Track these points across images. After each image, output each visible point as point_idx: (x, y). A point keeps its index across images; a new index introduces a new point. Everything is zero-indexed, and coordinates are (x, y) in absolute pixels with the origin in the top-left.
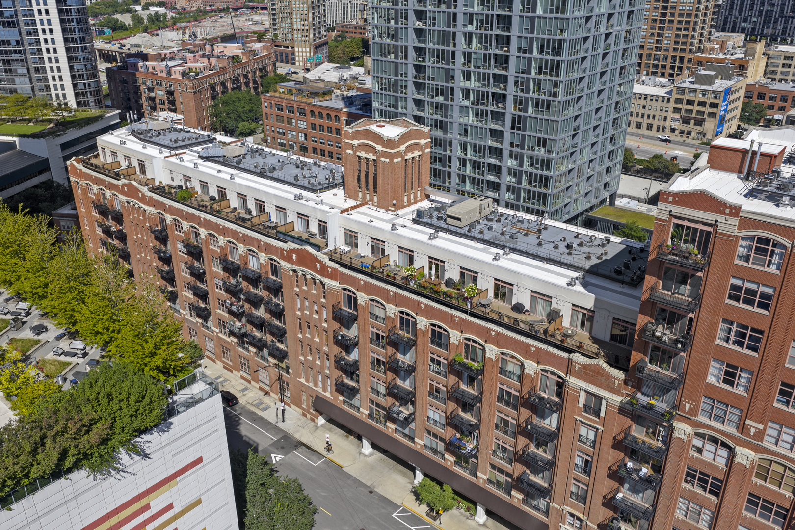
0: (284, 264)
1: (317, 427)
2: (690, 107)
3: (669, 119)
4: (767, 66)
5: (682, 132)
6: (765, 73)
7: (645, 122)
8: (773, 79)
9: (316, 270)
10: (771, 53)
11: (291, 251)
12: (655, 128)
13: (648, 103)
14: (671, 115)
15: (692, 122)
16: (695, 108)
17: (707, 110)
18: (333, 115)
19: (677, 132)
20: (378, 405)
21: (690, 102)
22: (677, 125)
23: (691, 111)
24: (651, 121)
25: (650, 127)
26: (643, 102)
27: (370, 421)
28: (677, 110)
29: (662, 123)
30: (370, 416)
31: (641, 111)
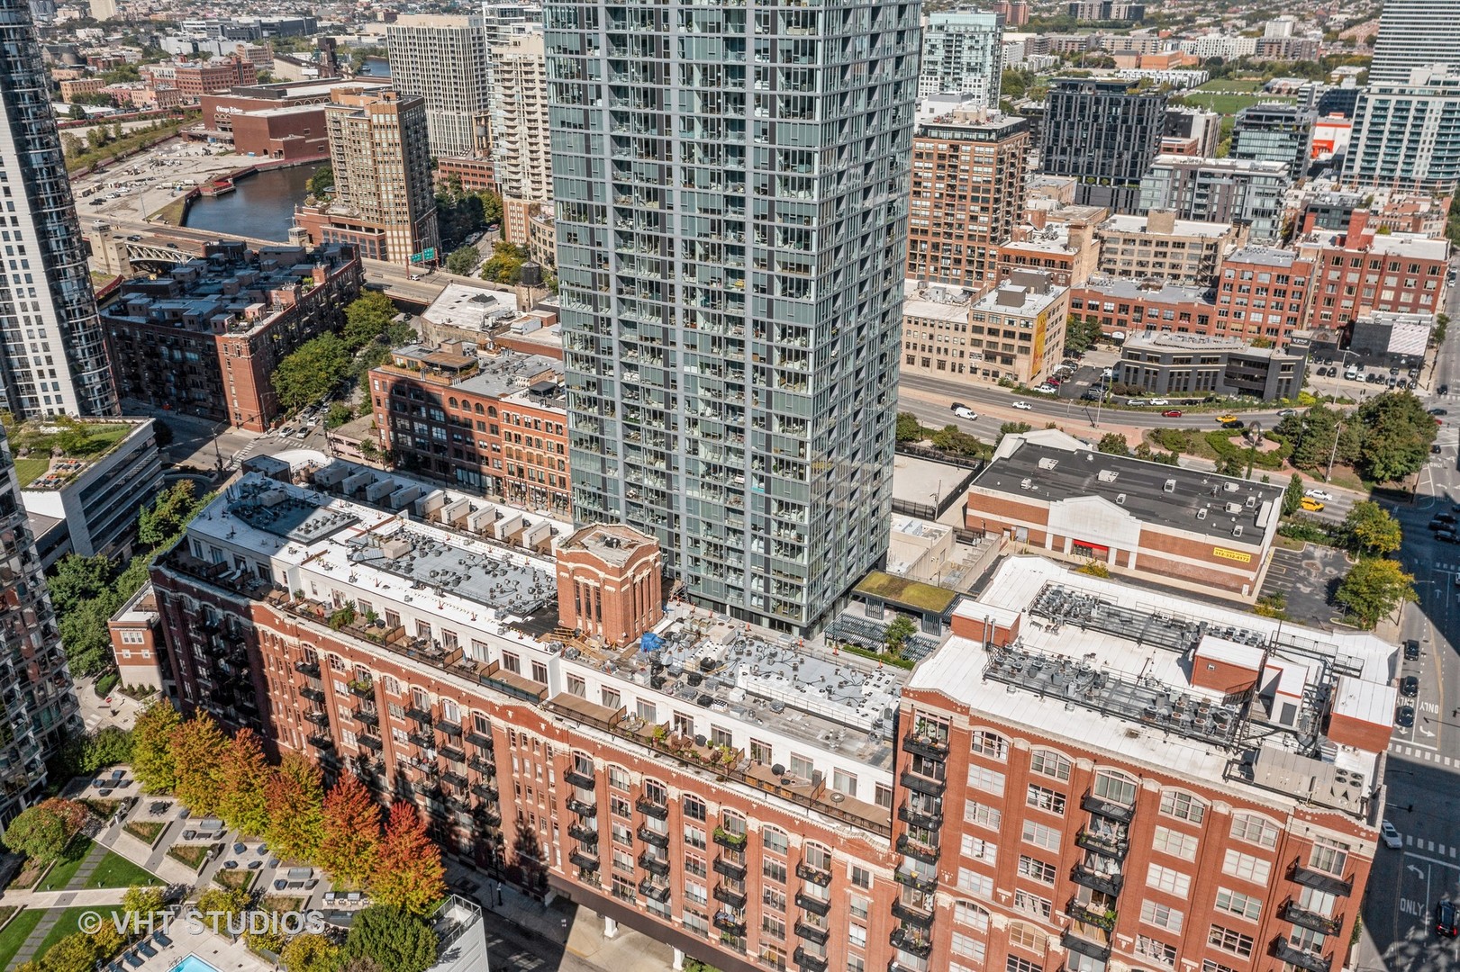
0: (495, 721)
1: (543, 908)
2: (993, 339)
3: (967, 355)
4: (1101, 252)
5: (986, 374)
6: (1100, 263)
7: (934, 357)
8: (1111, 272)
9: (539, 730)
10: (1105, 234)
11: (505, 708)
12: (948, 366)
13: (937, 331)
14: (969, 349)
15: (999, 359)
16: (1001, 340)
17: (1017, 342)
18: (486, 405)
19: (979, 373)
20: (623, 880)
21: (992, 332)
22: (980, 363)
23: (995, 344)
24: (942, 357)
25: (941, 365)
26: (929, 330)
27: (614, 899)
28: (976, 343)
29: (958, 361)
30: (615, 892)
31: (928, 343)
